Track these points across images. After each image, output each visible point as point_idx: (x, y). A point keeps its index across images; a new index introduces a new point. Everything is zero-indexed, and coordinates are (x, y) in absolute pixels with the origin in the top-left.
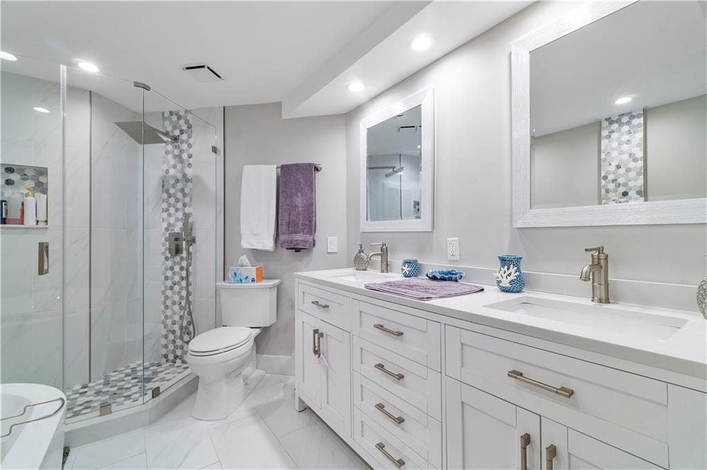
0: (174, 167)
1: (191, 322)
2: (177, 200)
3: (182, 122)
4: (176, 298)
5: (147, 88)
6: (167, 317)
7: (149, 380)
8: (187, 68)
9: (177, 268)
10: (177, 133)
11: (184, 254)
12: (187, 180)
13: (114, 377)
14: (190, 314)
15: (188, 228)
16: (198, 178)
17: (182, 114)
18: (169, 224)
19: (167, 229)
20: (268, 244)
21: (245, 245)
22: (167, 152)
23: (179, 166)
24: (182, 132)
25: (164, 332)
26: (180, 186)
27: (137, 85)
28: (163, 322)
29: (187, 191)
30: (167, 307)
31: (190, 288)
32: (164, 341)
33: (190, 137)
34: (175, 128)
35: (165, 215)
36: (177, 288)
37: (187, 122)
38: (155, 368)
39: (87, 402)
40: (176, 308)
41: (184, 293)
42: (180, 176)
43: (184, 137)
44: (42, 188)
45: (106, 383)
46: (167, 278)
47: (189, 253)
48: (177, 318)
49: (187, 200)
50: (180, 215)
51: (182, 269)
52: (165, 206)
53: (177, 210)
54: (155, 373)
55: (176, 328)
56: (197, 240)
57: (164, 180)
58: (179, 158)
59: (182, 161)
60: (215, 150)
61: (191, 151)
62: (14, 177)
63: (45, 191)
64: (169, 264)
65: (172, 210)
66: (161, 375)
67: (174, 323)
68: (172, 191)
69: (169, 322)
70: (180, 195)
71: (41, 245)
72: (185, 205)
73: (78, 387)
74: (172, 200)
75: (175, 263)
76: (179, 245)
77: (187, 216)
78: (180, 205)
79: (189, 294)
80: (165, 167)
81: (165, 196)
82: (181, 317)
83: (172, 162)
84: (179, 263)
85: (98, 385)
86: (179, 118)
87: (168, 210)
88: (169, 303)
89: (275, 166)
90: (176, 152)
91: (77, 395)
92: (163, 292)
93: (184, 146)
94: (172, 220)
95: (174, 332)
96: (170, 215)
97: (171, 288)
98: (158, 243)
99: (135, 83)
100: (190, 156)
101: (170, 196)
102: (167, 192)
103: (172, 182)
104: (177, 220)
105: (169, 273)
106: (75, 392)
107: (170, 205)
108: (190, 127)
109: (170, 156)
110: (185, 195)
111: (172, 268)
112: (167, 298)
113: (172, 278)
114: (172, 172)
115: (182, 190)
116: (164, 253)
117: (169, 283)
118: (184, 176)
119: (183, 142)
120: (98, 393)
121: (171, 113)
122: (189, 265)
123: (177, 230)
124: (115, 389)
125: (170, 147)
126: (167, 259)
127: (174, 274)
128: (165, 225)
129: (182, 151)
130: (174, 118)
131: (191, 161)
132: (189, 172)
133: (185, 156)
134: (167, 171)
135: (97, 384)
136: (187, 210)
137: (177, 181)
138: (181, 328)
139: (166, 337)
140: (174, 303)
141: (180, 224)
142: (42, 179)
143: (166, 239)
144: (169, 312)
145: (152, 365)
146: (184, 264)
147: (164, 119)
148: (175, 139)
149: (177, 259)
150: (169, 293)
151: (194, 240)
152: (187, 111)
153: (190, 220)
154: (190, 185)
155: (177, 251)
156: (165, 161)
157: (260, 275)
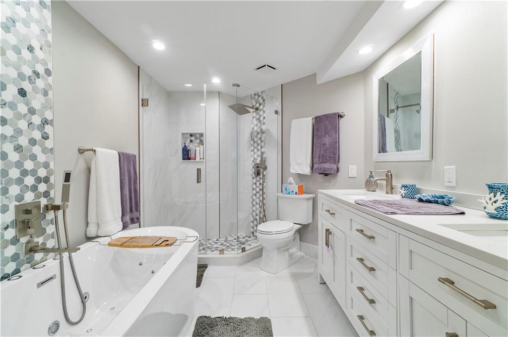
0: (257, 125)
1: (265, 216)
2: (258, 145)
3: (260, 98)
4: (258, 201)
5: (238, 86)
6: (253, 211)
7: (244, 244)
8: (258, 69)
9: (258, 184)
10: (258, 105)
11: (261, 176)
12: (263, 132)
13: (230, 238)
14: (264, 211)
15: (263, 161)
16: (268, 130)
17: (260, 94)
18: (254, 159)
19: (253, 161)
20: (307, 170)
21: (292, 171)
22: (253, 118)
23: (259, 125)
24: (260, 104)
25: (252, 219)
26: (259, 136)
27: (234, 85)
28: (252, 214)
29: (263, 139)
30: (253, 205)
31: (264, 196)
32: (252, 224)
33: (264, 107)
34: (256, 103)
35: (252, 153)
36: (258, 195)
37: (262, 98)
38: (247, 238)
39: (217, 247)
40: (258, 206)
41: (261, 198)
42: (259, 130)
43: (261, 107)
44: (201, 143)
45: (226, 241)
46: (253, 189)
47: (264, 175)
48: (258, 212)
49: (263, 144)
50: (259, 153)
51: (260, 184)
52: (252, 148)
53: (258, 150)
54: (247, 241)
55: (258, 218)
56: (268, 167)
57: (252, 133)
58: (259, 119)
59: (260, 121)
60: (276, 112)
61: (265, 115)
62: (193, 138)
63: (203, 145)
64: (254, 181)
65: (256, 150)
66: (249, 243)
67: (257, 215)
68: (256, 139)
69: (254, 214)
70: (259, 142)
71: (198, 169)
72: (262, 147)
73: (215, 240)
74: (256, 145)
75: (257, 181)
76: (259, 170)
77: (262, 153)
78: (259, 147)
79: (263, 199)
80: (252, 126)
81: (252, 142)
82: (260, 212)
83: (256, 122)
84: (259, 181)
85: (223, 240)
86: (259, 97)
87: (253, 150)
88: (254, 203)
89: (311, 118)
90: (258, 117)
91: (214, 243)
92: (252, 197)
93: (261, 113)
94: (256, 156)
95: (256, 220)
96: (254, 153)
97: (255, 195)
98: (250, 170)
99: (233, 84)
100: (264, 118)
101: (254, 142)
102: (253, 140)
103: (255, 134)
104: (258, 156)
105: (254, 186)
106: (214, 242)
107: (255, 148)
108: (264, 101)
109: (255, 119)
110: (262, 141)
111: (256, 184)
112: (253, 200)
113: (256, 189)
114: (256, 128)
115: (261, 138)
116: (252, 175)
117: (254, 192)
118: (261, 130)
119: (261, 110)
120: (222, 244)
121: (255, 94)
122: (264, 182)
123: (258, 162)
124: (229, 244)
125: (254, 114)
126: (253, 178)
127: (256, 187)
128: (252, 159)
129: (260, 116)
130: (257, 97)
131: (265, 121)
132: (264, 127)
133: (261, 118)
134: (253, 128)
136: (263, 150)
137: (258, 133)
138: (260, 219)
139: (253, 222)
140: (257, 203)
141: (259, 158)
142: (202, 139)
143: (253, 167)
144: (254, 208)
145: (246, 237)
146: (261, 181)
147: (252, 98)
148: (257, 109)
149: (258, 178)
150: (254, 197)
151: (266, 168)
152: (262, 92)
153: (264, 156)
154: (264, 135)
155: (258, 174)
156: (252, 123)
157: (301, 191)
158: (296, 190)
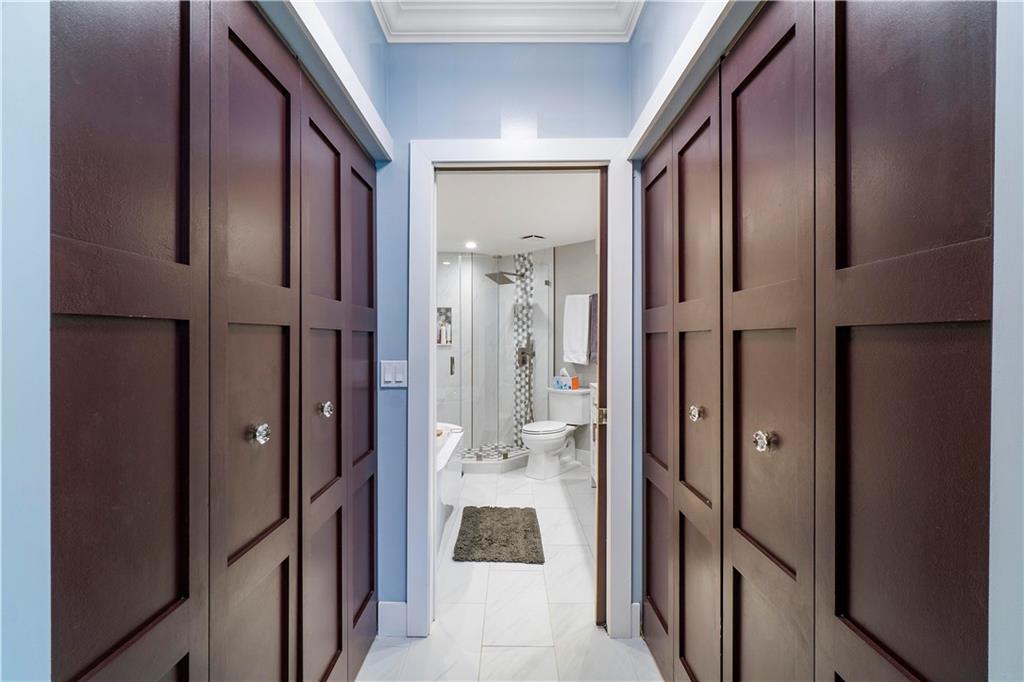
0: (522, 297)
1: (532, 416)
2: (524, 323)
3: (526, 262)
4: (523, 398)
6: (517, 413)
9: (523, 375)
10: (523, 270)
11: (528, 365)
12: (530, 307)
13: (485, 448)
14: (531, 411)
15: (530, 345)
16: (537, 305)
17: (526, 256)
18: (519, 341)
19: (517, 346)
20: (583, 359)
21: (566, 360)
22: (517, 286)
23: (525, 296)
24: (526, 270)
25: (515, 423)
26: (525, 312)
28: (515, 416)
29: (530, 315)
30: (517, 405)
31: (532, 391)
32: (515, 430)
33: (531, 273)
34: (522, 267)
35: (516, 334)
36: (523, 390)
37: (529, 261)
40: (523, 405)
41: (527, 395)
42: (525, 304)
43: (528, 273)
45: (481, 451)
46: (517, 382)
47: (531, 364)
48: (523, 413)
49: (530, 323)
50: (525, 334)
51: (526, 376)
52: (516, 327)
53: (523, 330)
55: (522, 421)
56: (536, 354)
57: (515, 307)
58: (524, 289)
59: (526, 293)
60: (547, 283)
61: (532, 284)
63: (450, 322)
64: (518, 371)
65: (520, 330)
67: (521, 417)
68: (520, 316)
69: (518, 416)
70: (525, 319)
72: (528, 327)
74: (520, 323)
75: (522, 371)
76: (525, 356)
77: (529, 335)
78: (525, 327)
79: (530, 395)
80: (516, 298)
81: (516, 319)
82: (526, 413)
83: (520, 293)
84: (525, 372)
86: (525, 259)
87: (517, 331)
88: (518, 401)
89: (588, 295)
90: (523, 286)
92: (515, 393)
93: (528, 281)
94: (520, 338)
95: (521, 424)
96: (519, 334)
97: (520, 390)
98: (512, 357)
100: (532, 289)
101: (519, 319)
102: (517, 317)
103: (520, 309)
104: (523, 338)
105: (518, 379)
107: (519, 327)
108: (531, 266)
109: (519, 289)
110: (528, 319)
111: (520, 375)
112: (517, 397)
113: (520, 383)
114: (520, 301)
115: (527, 315)
116: (515, 363)
117: (518, 386)
118: (528, 304)
119: (527, 277)
121: (519, 256)
122: (531, 373)
123: (524, 346)
125: (519, 283)
126: (517, 368)
127: (521, 379)
128: (516, 342)
129: (526, 285)
130: (521, 259)
131: (532, 292)
132: (531, 301)
133: (528, 289)
134: (517, 301)
135: (477, 450)
136: (530, 331)
137: (523, 308)
139: (516, 427)
140: (521, 402)
141: (525, 341)
142: (449, 314)
143: (517, 353)
144: (518, 408)
146: (528, 372)
147: (515, 261)
148: (522, 276)
149: (524, 368)
150: (518, 394)
151: (534, 354)
152: (529, 254)
153: (532, 338)
154: (531, 311)
155: (523, 362)
156: (517, 293)
157: (576, 384)
158: (570, 383)
